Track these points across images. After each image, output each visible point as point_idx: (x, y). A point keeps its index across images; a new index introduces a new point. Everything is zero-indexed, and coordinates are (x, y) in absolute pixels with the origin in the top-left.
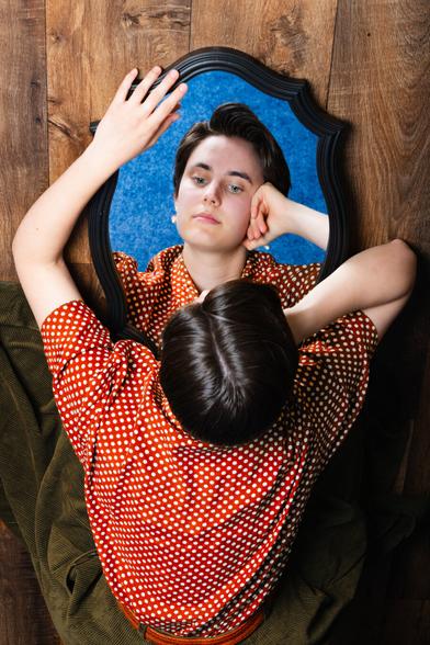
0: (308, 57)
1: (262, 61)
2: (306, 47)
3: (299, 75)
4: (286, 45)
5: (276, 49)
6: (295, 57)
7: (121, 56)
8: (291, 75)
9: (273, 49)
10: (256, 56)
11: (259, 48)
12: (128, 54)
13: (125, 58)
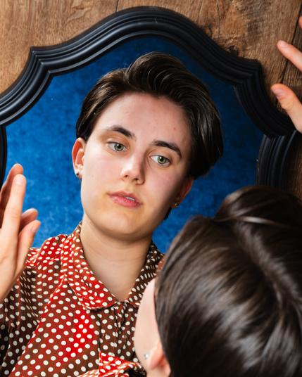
0: (265, 30)
1: (208, 31)
2: (265, 16)
3: (251, 55)
4: (242, 12)
5: (228, 16)
6: (250, 29)
7: (24, 10)
8: (241, 55)
9: (224, 15)
10: (202, 23)
11: (207, 12)
12: (34, 9)
13: (30, 14)
